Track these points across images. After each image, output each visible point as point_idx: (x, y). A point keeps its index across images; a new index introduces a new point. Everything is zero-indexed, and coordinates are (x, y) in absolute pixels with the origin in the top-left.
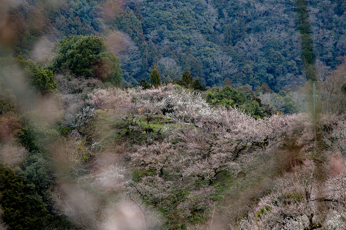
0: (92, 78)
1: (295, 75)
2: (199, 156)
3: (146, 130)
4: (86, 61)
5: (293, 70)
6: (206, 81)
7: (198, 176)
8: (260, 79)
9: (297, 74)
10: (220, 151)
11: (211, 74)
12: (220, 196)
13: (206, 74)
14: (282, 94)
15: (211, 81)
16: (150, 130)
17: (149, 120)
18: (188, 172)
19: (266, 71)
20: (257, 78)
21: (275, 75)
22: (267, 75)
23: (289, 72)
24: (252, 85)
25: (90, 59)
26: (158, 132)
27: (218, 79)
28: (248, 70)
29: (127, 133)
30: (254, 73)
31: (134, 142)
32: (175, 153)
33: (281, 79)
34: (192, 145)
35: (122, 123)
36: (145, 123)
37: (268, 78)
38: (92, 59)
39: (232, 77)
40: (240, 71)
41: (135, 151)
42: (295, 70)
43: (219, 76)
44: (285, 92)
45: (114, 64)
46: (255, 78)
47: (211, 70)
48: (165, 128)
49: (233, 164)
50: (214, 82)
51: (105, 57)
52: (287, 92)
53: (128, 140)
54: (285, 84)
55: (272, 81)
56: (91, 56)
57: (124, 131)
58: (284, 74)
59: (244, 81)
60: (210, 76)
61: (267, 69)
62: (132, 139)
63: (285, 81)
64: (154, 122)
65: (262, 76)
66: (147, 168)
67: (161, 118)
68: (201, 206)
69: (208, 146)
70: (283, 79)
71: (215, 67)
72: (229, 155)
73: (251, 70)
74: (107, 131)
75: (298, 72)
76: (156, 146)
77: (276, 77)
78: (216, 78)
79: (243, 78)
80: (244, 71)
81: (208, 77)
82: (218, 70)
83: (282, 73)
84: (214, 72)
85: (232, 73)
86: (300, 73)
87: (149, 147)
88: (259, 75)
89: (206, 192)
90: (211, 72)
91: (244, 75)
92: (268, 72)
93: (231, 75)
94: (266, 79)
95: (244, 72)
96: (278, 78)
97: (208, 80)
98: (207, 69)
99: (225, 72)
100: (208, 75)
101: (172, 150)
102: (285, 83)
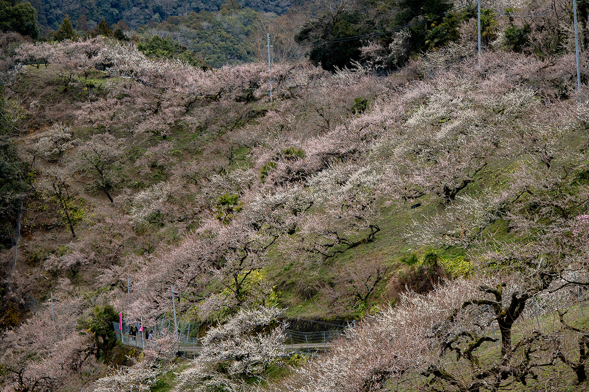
0: (11, 32)
1: (141, 9)
2: (151, 112)
3: (87, 86)
4: (3, 14)
5: (138, 4)
6: (47, 18)
7: (152, 132)
8: (104, 15)
9: (143, 8)
10: (171, 105)
11: (51, 11)
12: (176, 151)
13: (46, 10)
14: (140, 31)
15: (51, 18)
16: (91, 86)
17: (86, 75)
18: (142, 128)
19: (110, 5)
20: (101, 14)
21: (120, 9)
22: (112, 10)
23: (135, 6)
24: (96, 21)
25: (7, 11)
26: (99, 88)
27: (59, 15)
28: (91, 6)
29: (65, 90)
30: (98, 8)
31: (74, 99)
32: (122, 109)
33: (127, 13)
34: (140, 100)
35: (57, 79)
36: (83, 79)
37: (113, 14)
38: (10, 11)
39: (74, 13)
40: (82, 6)
41: (79, 108)
42: (141, 4)
43: (60, 12)
44: (143, 29)
45: (33, 16)
46: (99, 13)
47: (50, 6)
48: (108, 84)
49: (188, 118)
50: (55, 19)
51: (22, 8)
52: (145, 30)
53: (67, 97)
54: (131, 20)
55: (118, 16)
56: (7, 8)
57: (61, 88)
58: (129, 7)
59: (88, 17)
60: (50, 13)
61: (111, 3)
62: (71, 96)
63: (131, 15)
64: (90, 76)
65: (106, 11)
66: (95, 125)
67: (97, 72)
68: (160, 162)
69: (157, 100)
70: (129, 14)
71: (55, 2)
72: (183, 109)
73: (94, 5)
74: (42, 88)
75: (143, 5)
76: (101, 103)
77: (121, 11)
78: (56, 15)
79: (87, 14)
80: (87, 6)
81: (48, 13)
82: (58, 6)
83: (127, 7)
84: (54, 8)
85: (74, 9)
86: (147, 7)
87: (94, 104)
88: (103, 10)
89: (164, 148)
90: (51, 8)
91: (87, 10)
92: (113, 6)
93: (73, 11)
94: (111, 14)
95: (86, 8)
96: (123, 13)
97: (48, 17)
98: (46, 6)
99: (67, 8)
100: (48, 12)
101: (118, 106)
102: (131, 18)
